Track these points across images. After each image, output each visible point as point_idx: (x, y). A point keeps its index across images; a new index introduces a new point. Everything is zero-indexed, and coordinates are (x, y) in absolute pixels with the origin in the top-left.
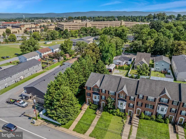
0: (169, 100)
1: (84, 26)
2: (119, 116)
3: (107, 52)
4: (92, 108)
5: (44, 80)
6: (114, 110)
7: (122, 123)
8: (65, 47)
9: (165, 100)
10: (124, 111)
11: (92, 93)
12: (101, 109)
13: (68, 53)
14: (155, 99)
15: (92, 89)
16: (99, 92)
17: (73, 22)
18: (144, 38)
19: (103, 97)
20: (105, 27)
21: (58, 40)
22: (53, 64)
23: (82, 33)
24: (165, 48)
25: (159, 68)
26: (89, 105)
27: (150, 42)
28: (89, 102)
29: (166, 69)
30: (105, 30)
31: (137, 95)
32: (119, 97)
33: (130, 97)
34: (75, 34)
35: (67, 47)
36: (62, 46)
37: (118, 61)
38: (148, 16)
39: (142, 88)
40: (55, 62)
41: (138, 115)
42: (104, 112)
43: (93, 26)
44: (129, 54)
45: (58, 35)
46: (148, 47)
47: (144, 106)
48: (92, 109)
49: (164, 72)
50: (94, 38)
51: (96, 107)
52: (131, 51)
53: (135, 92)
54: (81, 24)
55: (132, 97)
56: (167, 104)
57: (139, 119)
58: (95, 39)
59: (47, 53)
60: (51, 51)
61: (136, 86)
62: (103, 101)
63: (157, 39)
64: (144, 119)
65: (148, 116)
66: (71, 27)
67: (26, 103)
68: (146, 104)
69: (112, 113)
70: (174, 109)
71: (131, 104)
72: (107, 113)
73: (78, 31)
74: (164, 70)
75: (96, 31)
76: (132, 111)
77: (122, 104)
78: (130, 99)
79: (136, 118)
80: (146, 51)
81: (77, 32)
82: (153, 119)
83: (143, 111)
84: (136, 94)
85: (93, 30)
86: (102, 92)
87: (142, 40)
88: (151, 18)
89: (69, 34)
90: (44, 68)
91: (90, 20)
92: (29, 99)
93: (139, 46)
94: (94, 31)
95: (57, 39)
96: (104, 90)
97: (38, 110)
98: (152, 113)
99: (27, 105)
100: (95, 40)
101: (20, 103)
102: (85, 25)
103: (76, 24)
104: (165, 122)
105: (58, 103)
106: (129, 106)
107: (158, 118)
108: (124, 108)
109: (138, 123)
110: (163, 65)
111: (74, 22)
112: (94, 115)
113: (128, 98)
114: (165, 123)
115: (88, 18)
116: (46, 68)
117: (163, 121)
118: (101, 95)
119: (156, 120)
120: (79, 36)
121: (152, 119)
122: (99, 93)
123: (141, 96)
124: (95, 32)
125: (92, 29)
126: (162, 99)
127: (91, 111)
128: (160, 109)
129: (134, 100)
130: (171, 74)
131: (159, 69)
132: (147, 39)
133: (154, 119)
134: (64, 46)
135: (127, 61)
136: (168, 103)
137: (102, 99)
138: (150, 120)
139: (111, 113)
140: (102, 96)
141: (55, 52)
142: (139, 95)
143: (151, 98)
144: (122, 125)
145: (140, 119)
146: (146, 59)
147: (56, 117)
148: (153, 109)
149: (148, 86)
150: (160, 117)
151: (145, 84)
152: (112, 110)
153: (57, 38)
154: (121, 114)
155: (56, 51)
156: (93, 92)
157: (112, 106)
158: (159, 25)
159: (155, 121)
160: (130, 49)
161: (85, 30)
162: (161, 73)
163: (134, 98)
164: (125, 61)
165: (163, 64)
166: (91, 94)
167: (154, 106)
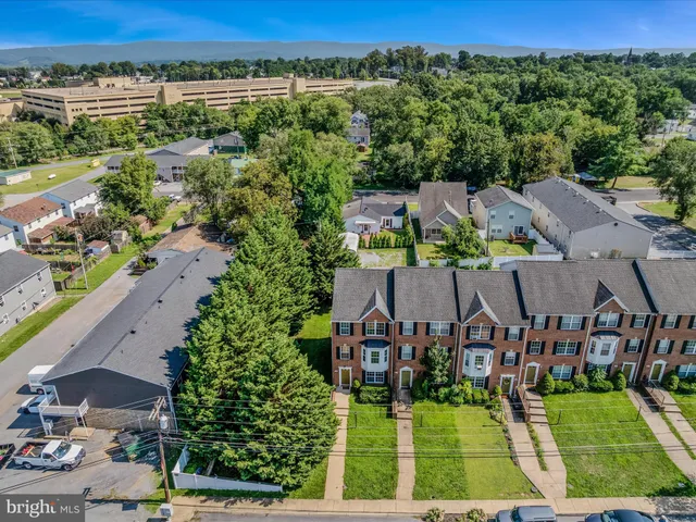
0: (621, 316)
1: (154, 100)
2: (475, 403)
3: (323, 189)
4: (370, 401)
5: (133, 332)
6: (456, 388)
7: (494, 422)
8: (128, 189)
9: (610, 318)
10: (485, 383)
11: (362, 343)
12: (402, 394)
13: (142, 211)
14: (585, 319)
15: (358, 330)
16: (387, 335)
17: (96, 84)
18: (417, 133)
19: (407, 349)
20: (239, 100)
21: (54, 164)
22: (93, 266)
23: (149, 128)
24: (488, 162)
25: (500, 227)
26: (349, 391)
27: (438, 145)
28: (346, 381)
29: (521, 228)
30: (262, 113)
31: (527, 318)
32: (468, 338)
33: (507, 330)
34: (123, 134)
35: (137, 186)
36: (114, 187)
37: (361, 220)
38: (371, 58)
39: (537, 294)
40: (101, 256)
41: (530, 386)
42: (417, 404)
43: (195, 97)
44: (374, 194)
45: (49, 143)
46: (434, 163)
47: (548, 350)
48: (369, 405)
49: (520, 239)
50: (210, 143)
51: (383, 392)
52: (375, 182)
53: (517, 310)
54: (136, 93)
55: (514, 330)
56: (618, 330)
57: (540, 398)
58: (216, 147)
59: (45, 221)
60: (60, 211)
61: (513, 288)
62: (406, 363)
63: (458, 133)
64: (557, 391)
65: (564, 380)
66: (99, 104)
67: (75, 450)
68: (556, 343)
69: (449, 399)
70: (634, 342)
71: (511, 354)
72: (427, 403)
73: (133, 121)
74: (516, 231)
75: (210, 117)
76: (513, 376)
77: (480, 360)
78: (506, 339)
79: (529, 395)
80: (428, 177)
81: (131, 127)
82: (582, 385)
83: (548, 367)
84: (525, 316)
85: (196, 114)
86: (401, 333)
87: (411, 140)
88: (379, 66)
89: (99, 135)
90: (63, 285)
91: (152, 78)
92: (74, 426)
93: (403, 162)
94: (202, 117)
95: (48, 160)
96: (408, 325)
97: (148, 462)
98: (574, 368)
99: (83, 454)
100: (216, 151)
101: (47, 456)
102: (155, 95)
103: (114, 93)
104: (617, 389)
105: (268, 407)
106: (502, 364)
107: (596, 381)
108: (488, 371)
109: (543, 412)
110: (511, 217)
111: (102, 86)
112: (388, 423)
113: (499, 335)
114: (614, 389)
115: (141, 70)
116: (70, 285)
117: (609, 384)
118: (398, 345)
119: (590, 387)
120: (141, 140)
121: (579, 386)
122: (387, 339)
123: (540, 319)
124: (206, 122)
125: (194, 112)
126: (602, 318)
127: (371, 412)
128: (599, 348)
129: (521, 338)
130: (542, 240)
131: (500, 231)
132: (427, 136)
133: (586, 385)
134: (126, 184)
135: (389, 218)
136: (619, 326)
137: (400, 358)
138: (573, 392)
139: (443, 402)
140: (400, 348)
141: (77, 214)
142: (534, 317)
143: (572, 320)
144: (500, 429)
145: (543, 395)
146: (455, 202)
147: (267, 465)
148: (578, 353)
149: (552, 284)
150: (601, 375)
151: (542, 279)
152: (446, 390)
153: (48, 153)
154: (478, 396)
155: (81, 208)
156: (363, 338)
157: (447, 376)
158: (427, 86)
159: (589, 391)
160: (368, 177)
161: (163, 116)
162: (511, 241)
163: (522, 330)
164: (383, 218)
165: (511, 213)
166: (355, 350)
167: (580, 344)
